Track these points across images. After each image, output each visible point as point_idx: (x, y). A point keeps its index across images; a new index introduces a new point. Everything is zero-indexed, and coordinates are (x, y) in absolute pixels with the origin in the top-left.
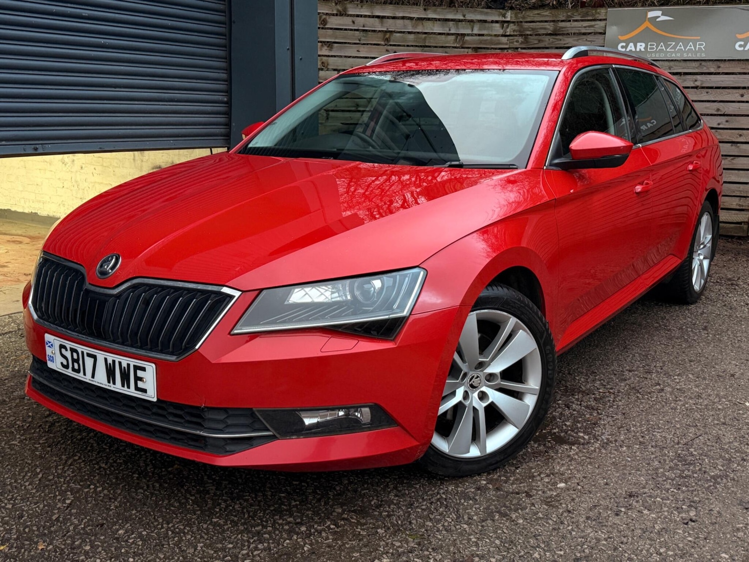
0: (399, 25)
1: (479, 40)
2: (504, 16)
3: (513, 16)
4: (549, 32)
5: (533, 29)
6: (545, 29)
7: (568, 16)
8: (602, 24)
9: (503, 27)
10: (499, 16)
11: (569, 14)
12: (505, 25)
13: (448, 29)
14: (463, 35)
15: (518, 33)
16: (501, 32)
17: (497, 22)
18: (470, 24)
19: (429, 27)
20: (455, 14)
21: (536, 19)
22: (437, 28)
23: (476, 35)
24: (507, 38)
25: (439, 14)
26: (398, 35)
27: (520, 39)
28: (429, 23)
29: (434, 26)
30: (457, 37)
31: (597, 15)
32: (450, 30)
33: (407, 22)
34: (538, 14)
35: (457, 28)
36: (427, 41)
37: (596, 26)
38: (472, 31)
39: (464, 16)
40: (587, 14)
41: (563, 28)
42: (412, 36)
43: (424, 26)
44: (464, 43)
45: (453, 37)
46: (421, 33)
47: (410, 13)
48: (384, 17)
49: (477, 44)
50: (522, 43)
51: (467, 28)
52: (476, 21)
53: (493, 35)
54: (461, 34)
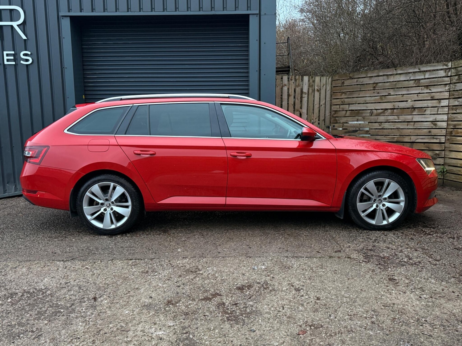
0: (381, 79)
1: (430, 81)
2: (447, 65)
3: (453, 64)
9: (446, 72)
10: (443, 66)
12: (447, 70)
14: (420, 80)
15: (455, 75)
16: (445, 75)
17: (441, 70)
18: (423, 73)
19: (397, 78)
20: (414, 69)
22: (402, 78)
23: (428, 78)
24: (448, 78)
25: (404, 70)
26: (380, 84)
27: (456, 78)
28: (398, 76)
29: (400, 77)
30: (415, 81)
32: (410, 78)
33: (385, 77)
35: (415, 76)
38: (425, 76)
39: (419, 69)
43: (394, 78)
44: (420, 84)
45: (413, 81)
46: (393, 82)
47: (387, 72)
48: (372, 77)
49: (428, 83)
50: (457, 80)
51: (421, 76)
52: (427, 71)
53: (438, 77)
54: (418, 79)
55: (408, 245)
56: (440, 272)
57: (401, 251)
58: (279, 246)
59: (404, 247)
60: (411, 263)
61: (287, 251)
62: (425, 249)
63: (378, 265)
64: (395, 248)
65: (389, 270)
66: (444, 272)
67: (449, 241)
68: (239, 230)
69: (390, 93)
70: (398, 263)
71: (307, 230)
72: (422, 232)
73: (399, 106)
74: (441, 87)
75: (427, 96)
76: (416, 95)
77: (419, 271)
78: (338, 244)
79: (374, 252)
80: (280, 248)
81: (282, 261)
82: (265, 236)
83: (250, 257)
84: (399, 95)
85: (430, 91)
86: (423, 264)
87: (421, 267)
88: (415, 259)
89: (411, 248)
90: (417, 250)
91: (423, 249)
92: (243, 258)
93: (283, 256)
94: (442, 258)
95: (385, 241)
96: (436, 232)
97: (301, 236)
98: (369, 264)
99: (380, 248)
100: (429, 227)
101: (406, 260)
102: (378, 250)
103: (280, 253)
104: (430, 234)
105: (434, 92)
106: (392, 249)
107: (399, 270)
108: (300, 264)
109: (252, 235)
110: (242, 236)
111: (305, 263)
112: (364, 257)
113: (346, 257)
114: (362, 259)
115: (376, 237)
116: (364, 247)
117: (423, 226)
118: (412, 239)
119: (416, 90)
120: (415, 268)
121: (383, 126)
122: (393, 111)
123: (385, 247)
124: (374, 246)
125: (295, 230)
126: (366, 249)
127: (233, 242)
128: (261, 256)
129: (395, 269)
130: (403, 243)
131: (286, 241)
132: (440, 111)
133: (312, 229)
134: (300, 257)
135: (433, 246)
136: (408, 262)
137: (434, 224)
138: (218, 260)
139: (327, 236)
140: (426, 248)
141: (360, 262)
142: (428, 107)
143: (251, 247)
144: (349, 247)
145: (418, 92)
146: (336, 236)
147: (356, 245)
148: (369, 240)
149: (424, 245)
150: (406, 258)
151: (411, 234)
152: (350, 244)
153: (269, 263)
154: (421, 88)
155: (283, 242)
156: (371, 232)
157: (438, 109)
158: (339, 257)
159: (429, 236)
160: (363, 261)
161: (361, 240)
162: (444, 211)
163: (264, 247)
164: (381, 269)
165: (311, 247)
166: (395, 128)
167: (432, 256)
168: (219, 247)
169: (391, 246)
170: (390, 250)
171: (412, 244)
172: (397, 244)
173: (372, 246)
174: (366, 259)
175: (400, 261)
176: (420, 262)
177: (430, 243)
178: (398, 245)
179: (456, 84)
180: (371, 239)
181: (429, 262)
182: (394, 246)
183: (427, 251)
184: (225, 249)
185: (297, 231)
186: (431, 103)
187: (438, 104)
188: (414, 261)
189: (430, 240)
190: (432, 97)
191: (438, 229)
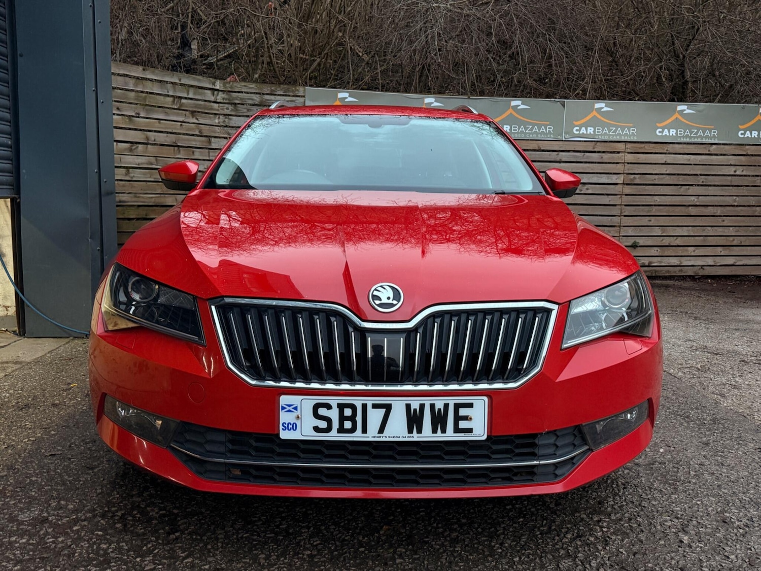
0: (119, 82)
1: (194, 104)
2: (214, 84)
3: (222, 85)
4: (257, 103)
5: (241, 99)
6: (252, 99)
7: (272, 91)
8: (302, 100)
9: (213, 94)
10: (210, 84)
11: (273, 88)
12: (216, 93)
13: (166, 91)
14: (180, 98)
15: (227, 101)
16: (212, 99)
17: (208, 89)
18: (186, 88)
19: (148, 87)
20: (172, 77)
21: (243, 90)
22: (156, 89)
23: (191, 99)
24: (217, 105)
25: (157, 75)
26: (121, 91)
27: (230, 107)
28: (149, 83)
29: (153, 86)
30: (175, 99)
31: (297, 92)
32: (168, 92)
33: (127, 79)
34: (245, 86)
35: (175, 90)
36: (147, 100)
37: (297, 101)
38: (188, 95)
39: (180, 80)
40: (288, 90)
41: (268, 100)
42: (132, 94)
43: (144, 85)
44: (181, 105)
45: (170, 99)
46: (142, 92)
47: (130, 71)
49: (192, 107)
50: (231, 110)
51: (183, 92)
52: (192, 86)
53: (205, 101)
54: (178, 97)
69: (138, 112)
73: (157, 139)
74: (210, 118)
75: (193, 129)
76: (179, 124)
84: (154, 119)
85: (196, 121)
105: (203, 124)
119: (178, 115)
121: (132, 175)
122: (147, 148)
145: (181, 119)
154: (184, 112)
157: (209, 153)
166: (152, 180)
179: (230, 117)
187: (208, 144)
190: (199, 132)
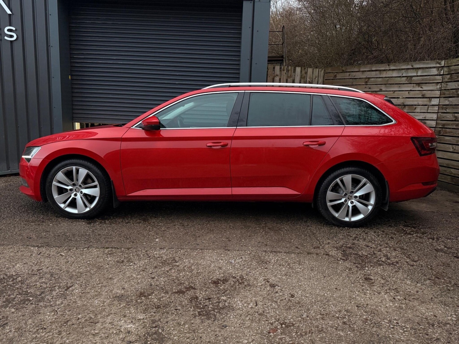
0: (373, 74)
2: (440, 64)
3: (446, 63)
5: (455, 70)
9: (438, 70)
10: (436, 64)
12: (440, 69)
14: (412, 77)
15: (447, 73)
16: (437, 73)
17: (434, 67)
18: (416, 70)
19: (390, 74)
20: (407, 65)
21: (457, 64)
22: (395, 74)
23: (419, 76)
24: (441, 76)
25: (397, 67)
26: (372, 79)
27: (448, 77)
28: (390, 72)
29: (393, 73)
30: (408, 78)
32: (402, 74)
33: (377, 72)
35: (407, 73)
38: (417, 74)
39: (412, 66)
42: (380, 79)
43: (387, 74)
44: (412, 81)
45: (405, 78)
46: (386, 77)
47: (380, 67)
48: (365, 71)
49: (420, 81)
50: (449, 79)
51: (413, 73)
52: (420, 68)
53: (431, 75)
54: (410, 76)
55: (387, 244)
56: (416, 273)
57: (380, 250)
58: (258, 240)
59: (383, 246)
60: (388, 262)
61: (266, 245)
62: (403, 249)
63: (355, 263)
64: (375, 247)
65: (366, 269)
66: (420, 273)
67: (428, 242)
68: (221, 222)
69: (381, 88)
70: (375, 262)
71: (289, 224)
72: (402, 231)
74: (433, 86)
75: (418, 94)
76: (408, 92)
77: (396, 272)
78: (318, 240)
79: (353, 250)
80: (259, 242)
81: (260, 255)
82: (246, 229)
83: (229, 250)
84: (391, 91)
85: (421, 89)
86: (400, 264)
87: (398, 267)
88: (393, 259)
89: (390, 248)
90: (395, 250)
91: (402, 249)
92: (222, 251)
93: (261, 250)
94: (420, 259)
95: (365, 239)
96: (417, 232)
97: (282, 231)
98: (346, 262)
99: (359, 246)
100: (410, 227)
101: (383, 260)
102: (357, 248)
103: (259, 247)
104: (410, 234)
105: (426, 90)
106: (371, 248)
107: (376, 269)
108: (278, 259)
109: (233, 227)
110: (222, 228)
111: (283, 259)
112: (343, 255)
113: (324, 254)
114: (340, 257)
115: (357, 234)
116: (343, 245)
117: (403, 225)
118: (392, 238)
119: (408, 87)
120: (392, 268)
123: (365, 245)
124: (354, 244)
125: (277, 223)
126: (345, 247)
127: (213, 234)
128: (240, 249)
129: (372, 268)
130: (383, 242)
131: (266, 235)
132: (430, 110)
133: (294, 224)
134: (279, 252)
135: (412, 246)
136: (386, 261)
137: (415, 224)
138: (196, 252)
139: (308, 232)
140: (405, 248)
141: (338, 260)
142: (419, 105)
143: (231, 239)
144: (329, 243)
145: (409, 89)
146: (317, 231)
147: (336, 241)
148: (349, 237)
149: (403, 245)
150: (384, 258)
151: (392, 233)
152: (329, 241)
153: (247, 257)
154: (413, 85)
155: (263, 236)
156: (351, 229)
157: (428, 108)
158: (317, 254)
159: (409, 236)
160: (341, 259)
161: (341, 237)
162: (426, 210)
163: (243, 240)
164: (358, 267)
165: (290, 242)
167: (411, 256)
168: (198, 239)
169: (370, 244)
170: (369, 249)
171: (391, 243)
172: (376, 242)
173: (352, 244)
174: (344, 256)
175: (378, 261)
176: (397, 263)
177: (410, 243)
178: (378, 244)
179: (447, 83)
180: (351, 236)
181: (407, 262)
182: (374, 245)
183: (406, 251)
184: (204, 241)
185: (279, 225)
186: (421, 101)
187: (428, 103)
188: (391, 261)
189: (410, 240)
190: (423, 95)
191: (418, 229)
